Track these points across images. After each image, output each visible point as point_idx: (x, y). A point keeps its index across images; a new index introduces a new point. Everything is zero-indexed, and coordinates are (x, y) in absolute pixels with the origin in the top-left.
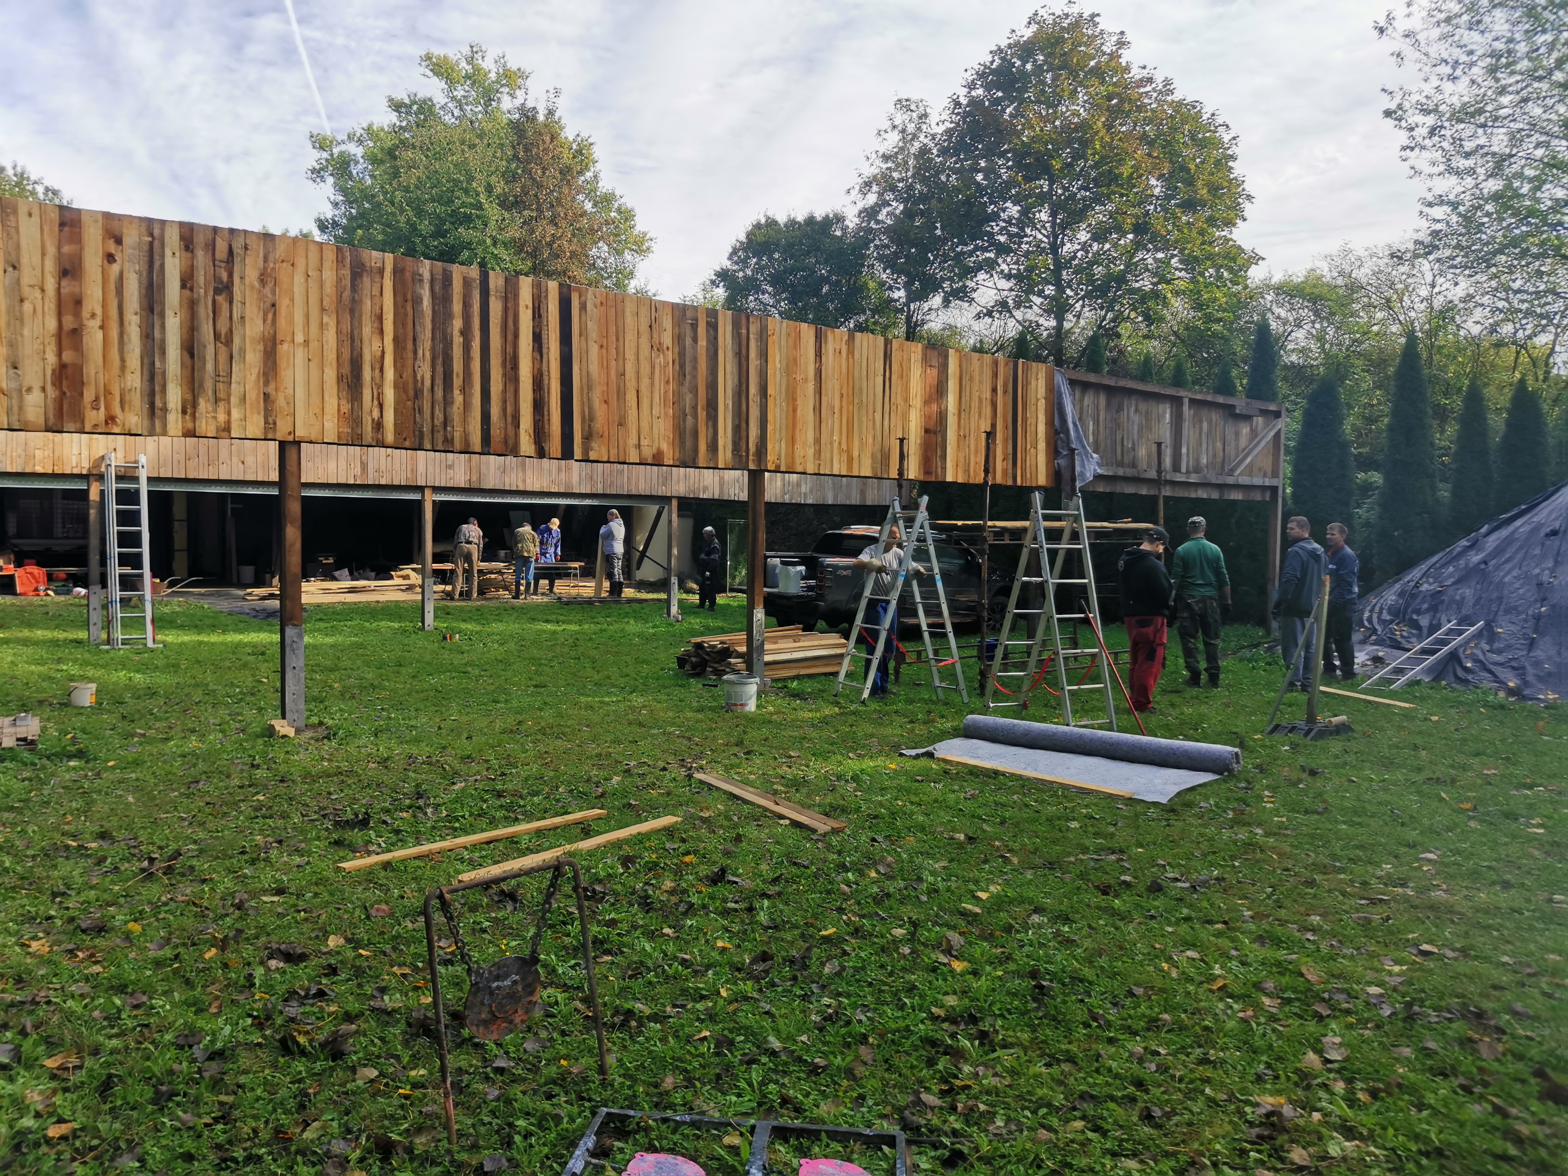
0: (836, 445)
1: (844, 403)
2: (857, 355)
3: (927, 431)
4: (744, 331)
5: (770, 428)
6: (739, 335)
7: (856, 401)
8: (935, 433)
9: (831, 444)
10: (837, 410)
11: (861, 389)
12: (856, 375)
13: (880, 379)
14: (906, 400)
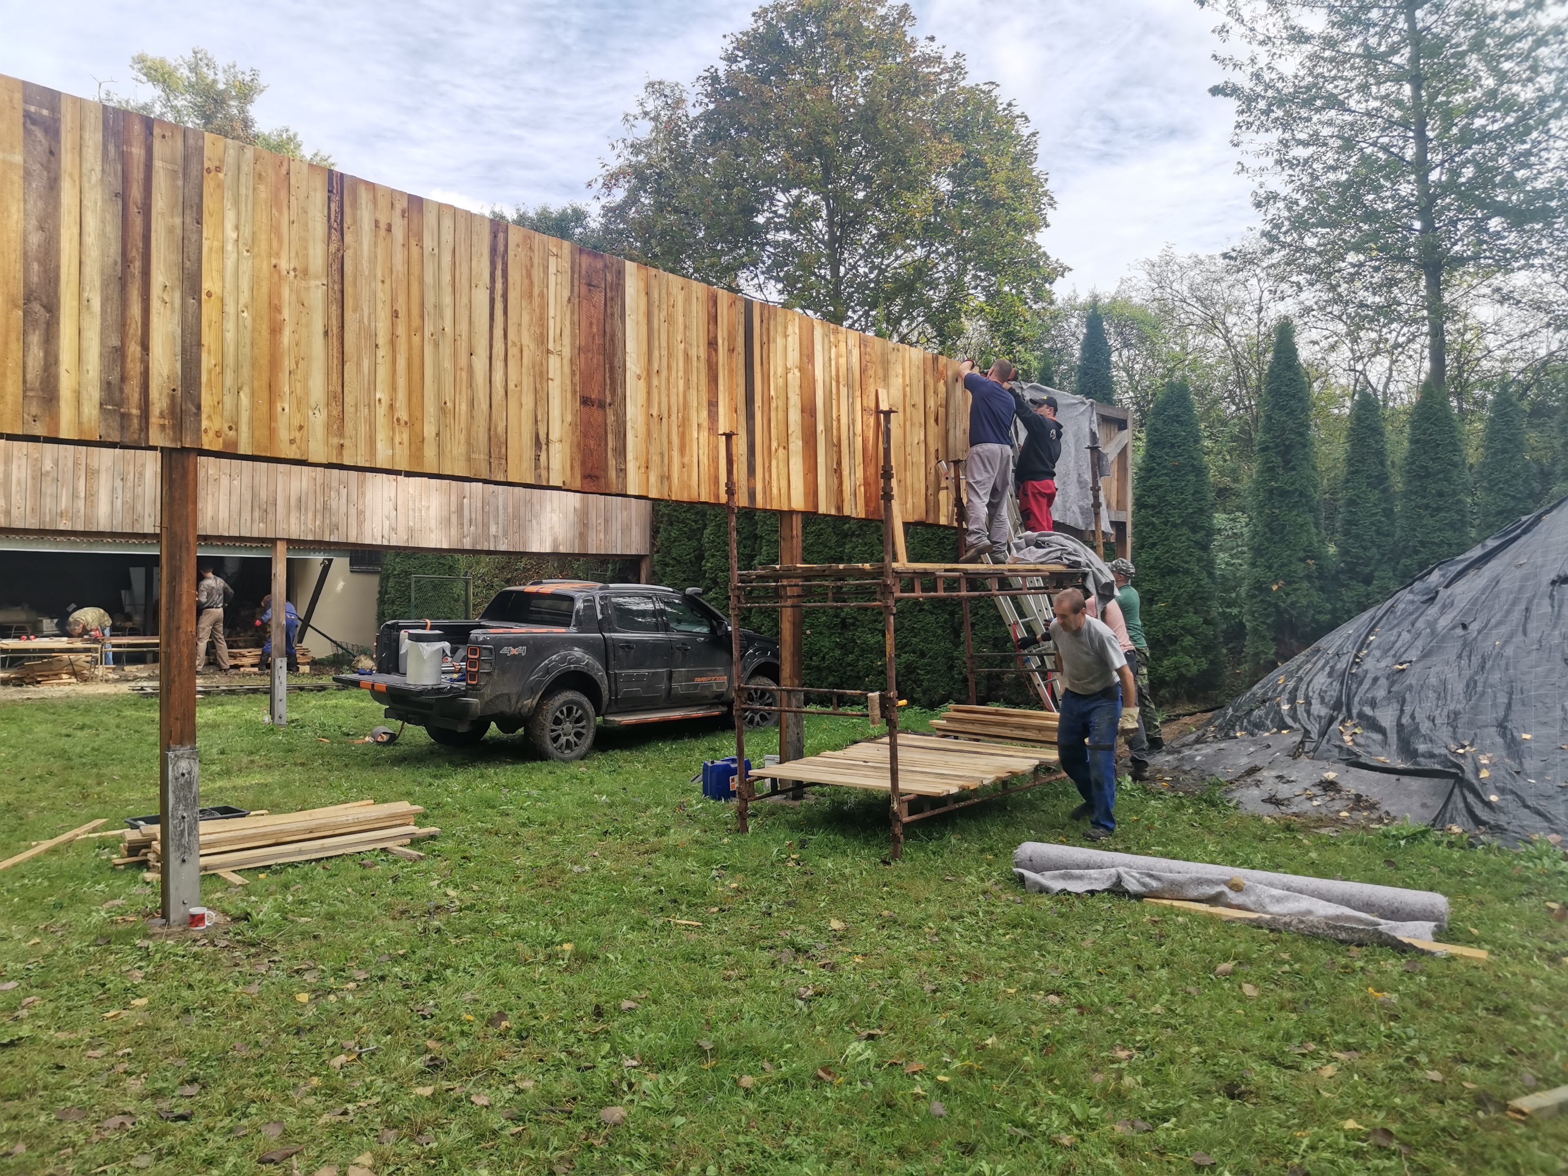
0: (381, 411)
1: (401, 330)
2: (429, 243)
3: (585, 401)
4: (137, 151)
5: (207, 361)
6: (124, 158)
7: (428, 329)
8: (602, 405)
9: (371, 406)
10: (382, 339)
11: (438, 307)
12: (429, 278)
13: (481, 297)
14: (542, 339)
